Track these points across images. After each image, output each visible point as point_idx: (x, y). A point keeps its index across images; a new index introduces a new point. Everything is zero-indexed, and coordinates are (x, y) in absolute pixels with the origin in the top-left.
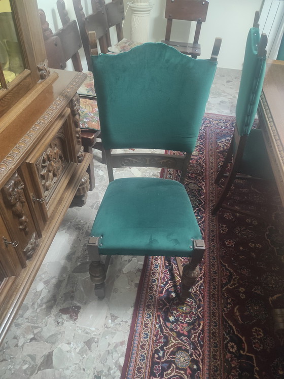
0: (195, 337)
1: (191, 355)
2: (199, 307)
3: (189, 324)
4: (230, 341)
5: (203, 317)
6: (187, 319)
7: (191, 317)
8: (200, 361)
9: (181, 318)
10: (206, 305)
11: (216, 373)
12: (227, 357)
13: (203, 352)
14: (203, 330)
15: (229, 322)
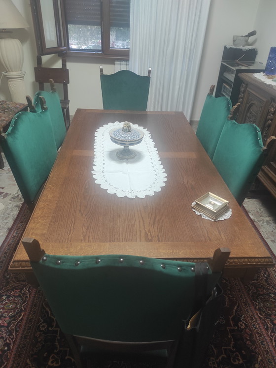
0: (13, 326)
1: (6, 340)
2: (24, 303)
3: (10, 317)
4: (42, 323)
5: (25, 309)
6: (11, 313)
7: (14, 311)
8: (12, 343)
9: (5, 314)
10: (31, 300)
11: (23, 349)
12: (36, 335)
13: (16, 336)
14: (21, 320)
15: (47, 309)
